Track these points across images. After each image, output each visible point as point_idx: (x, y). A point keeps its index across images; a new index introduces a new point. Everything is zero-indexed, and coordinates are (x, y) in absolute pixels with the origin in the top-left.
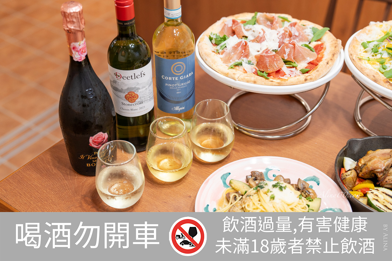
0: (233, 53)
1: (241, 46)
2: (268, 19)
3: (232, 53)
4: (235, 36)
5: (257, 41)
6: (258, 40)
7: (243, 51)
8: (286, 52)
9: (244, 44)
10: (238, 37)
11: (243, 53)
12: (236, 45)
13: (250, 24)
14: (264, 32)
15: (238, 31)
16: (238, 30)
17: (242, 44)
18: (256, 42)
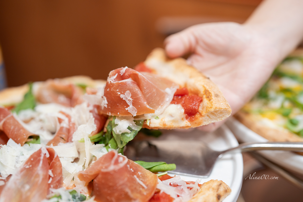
0: (27, 187)
1: (41, 162)
2: (58, 92)
3: (23, 186)
4: (11, 141)
5: (63, 138)
6: (63, 136)
7: (50, 173)
8: (127, 102)
9: (48, 156)
10: (17, 142)
11: (50, 177)
12: (27, 163)
13: (25, 108)
14: (68, 116)
15: (14, 129)
16: (12, 128)
17: (42, 158)
18: (62, 141)
